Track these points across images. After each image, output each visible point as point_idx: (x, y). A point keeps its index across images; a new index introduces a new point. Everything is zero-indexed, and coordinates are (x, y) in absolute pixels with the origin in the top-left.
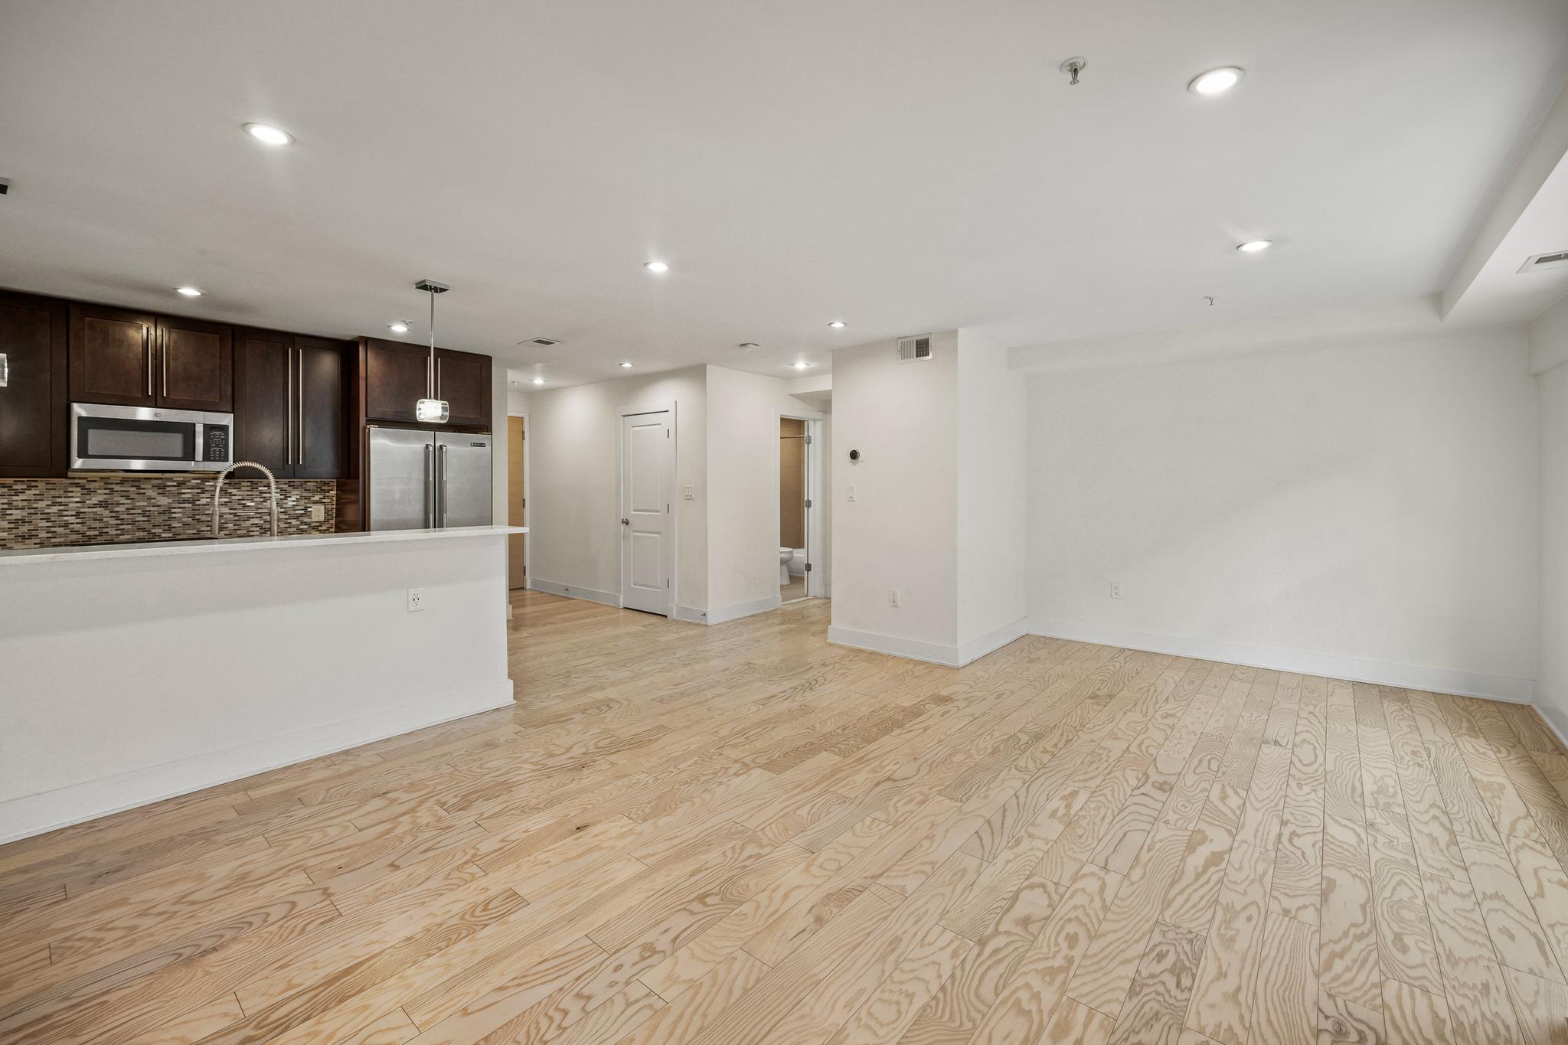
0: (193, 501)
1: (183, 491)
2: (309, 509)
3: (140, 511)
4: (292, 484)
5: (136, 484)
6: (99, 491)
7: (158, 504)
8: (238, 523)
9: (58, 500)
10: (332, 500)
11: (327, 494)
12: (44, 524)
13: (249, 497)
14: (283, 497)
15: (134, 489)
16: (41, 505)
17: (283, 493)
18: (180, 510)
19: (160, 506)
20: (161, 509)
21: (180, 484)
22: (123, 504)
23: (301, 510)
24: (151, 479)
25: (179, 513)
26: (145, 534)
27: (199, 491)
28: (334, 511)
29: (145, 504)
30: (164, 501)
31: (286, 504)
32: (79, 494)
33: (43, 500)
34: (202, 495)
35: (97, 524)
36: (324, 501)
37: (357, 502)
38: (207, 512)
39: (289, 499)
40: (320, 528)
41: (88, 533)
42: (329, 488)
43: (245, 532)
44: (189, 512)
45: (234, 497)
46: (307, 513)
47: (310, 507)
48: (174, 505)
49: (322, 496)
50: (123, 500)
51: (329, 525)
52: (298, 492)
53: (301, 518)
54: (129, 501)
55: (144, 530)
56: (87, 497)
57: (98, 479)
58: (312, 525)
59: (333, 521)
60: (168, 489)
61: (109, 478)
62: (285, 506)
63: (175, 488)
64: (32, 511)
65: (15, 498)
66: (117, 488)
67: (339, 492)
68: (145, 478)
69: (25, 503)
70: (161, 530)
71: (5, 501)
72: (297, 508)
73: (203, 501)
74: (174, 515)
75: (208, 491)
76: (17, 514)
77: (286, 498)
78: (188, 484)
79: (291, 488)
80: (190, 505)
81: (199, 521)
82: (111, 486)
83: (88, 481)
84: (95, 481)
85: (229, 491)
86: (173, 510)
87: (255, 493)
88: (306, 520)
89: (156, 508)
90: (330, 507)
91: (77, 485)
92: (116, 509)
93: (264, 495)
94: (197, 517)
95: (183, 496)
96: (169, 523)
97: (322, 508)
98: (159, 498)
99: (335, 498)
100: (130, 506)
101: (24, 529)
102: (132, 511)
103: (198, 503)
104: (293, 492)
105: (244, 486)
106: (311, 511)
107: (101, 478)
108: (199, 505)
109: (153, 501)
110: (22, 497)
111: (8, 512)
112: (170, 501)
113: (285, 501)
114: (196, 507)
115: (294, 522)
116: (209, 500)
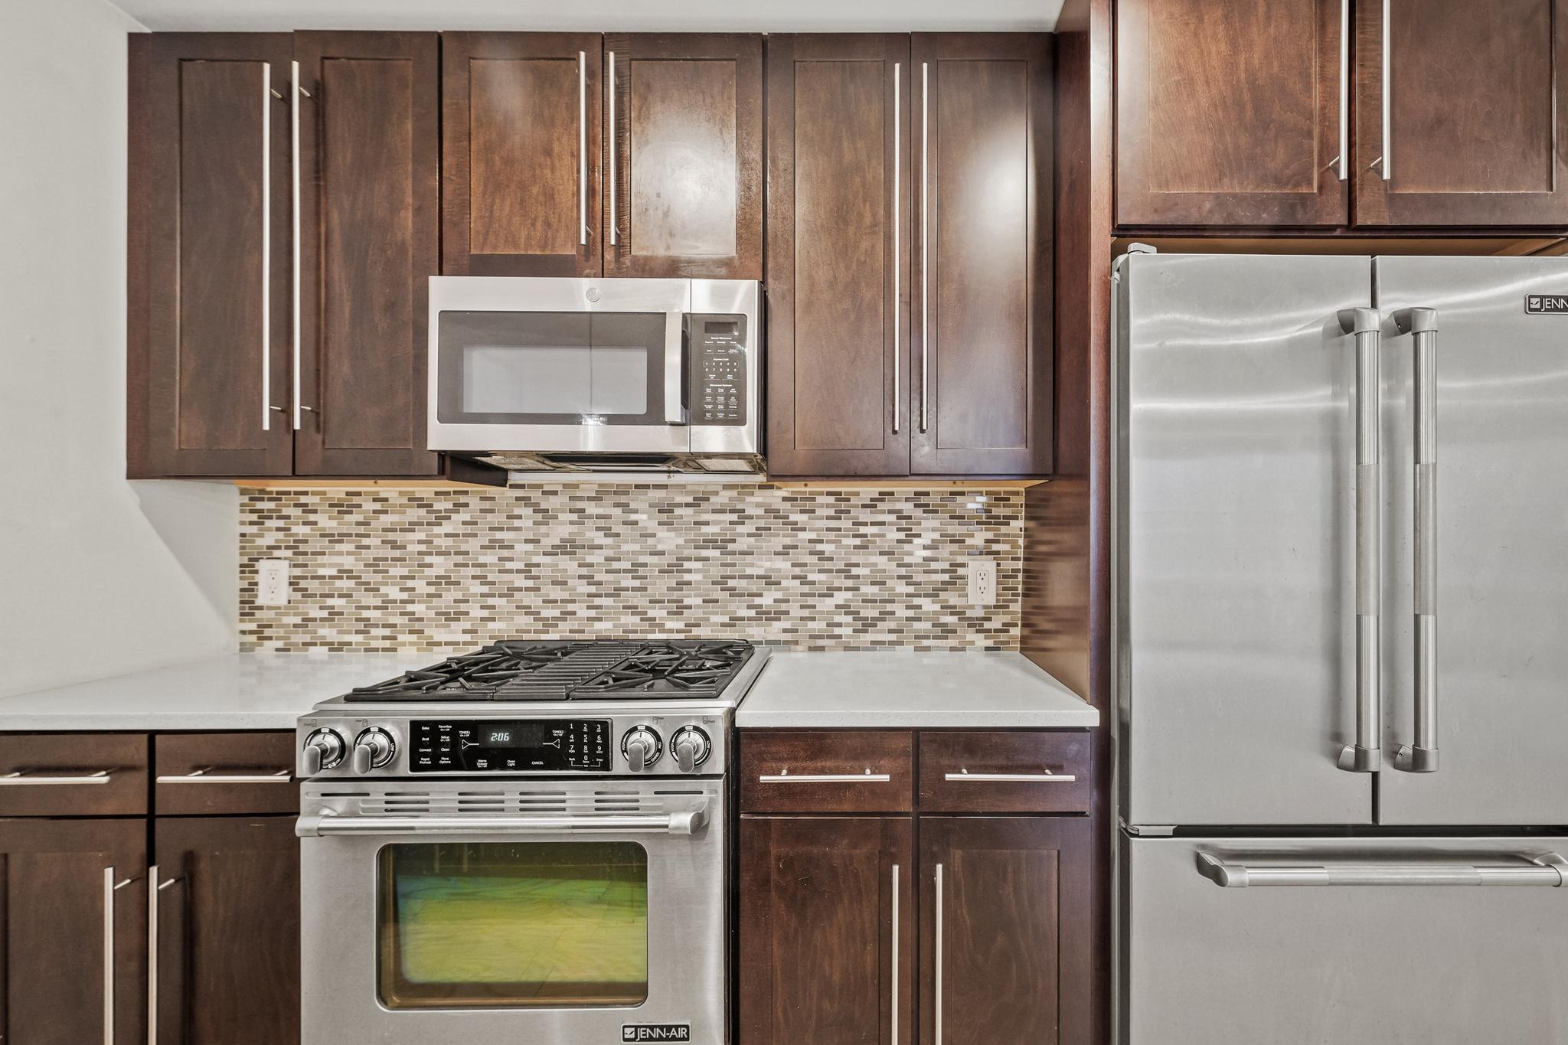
0: (722, 543)
1: (704, 517)
2: (961, 571)
3: (627, 565)
4: (923, 500)
5: (623, 499)
6: (562, 517)
7: (660, 548)
8: (810, 601)
9: (499, 535)
10: (1015, 545)
11: (1003, 529)
12: (477, 588)
13: (832, 535)
14: (902, 535)
15: (619, 511)
16: (472, 545)
17: (903, 523)
18: (699, 565)
19: (662, 553)
20: (666, 560)
21: (699, 501)
22: (600, 547)
23: (944, 571)
24: (647, 487)
25: (697, 571)
26: (637, 619)
27: (734, 517)
28: (1020, 575)
29: (636, 547)
30: (669, 540)
31: (910, 554)
32: (529, 523)
33: (476, 535)
34: (739, 529)
35: (557, 593)
36: (995, 547)
37: (1081, 552)
38: (749, 571)
39: (916, 541)
40: (987, 625)
41: (545, 613)
42: (1008, 512)
43: (823, 625)
44: (716, 572)
45: (802, 535)
46: (955, 578)
47: (963, 565)
48: (686, 553)
49: (990, 535)
50: (599, 538)
51: (1007, 619)
52: (936, 524)
53: (943, 595)
54: (610, 541)
55: (633, 609)
56: (543, 529)
57: (559, 488)
58: (969, 614)
59: (1017, 607)
60: (678, 511)
61: (576, 486)
62: (907, 560)
63: (690, 511)
64: (460, 559)
65: (436, 530)
66: (591, 509)
67: (1032, 524)
68: (637, 487)
69: (450, 541)
70: (664, 613)
71: (422, 536)
72: (934, 565)
73: (743, 543)
74: (687, 577)
75: (751, 517)
76: (440, 565)
77: (911, 536)
78: (713, 499)
79: (919, 512)
80: (717, 553)
81: (733, 592)
82: (579, 505)
83: (544, 493)
84: (555, 493)
85: (793, 518)
86: (687, 565)
87: (845, 523)
88: (953, 599)
89: (655, 559)
90: (1008, 565)
91: (525, 500)
92: (589, 559)
93: (863, 530)
94: (731, 583)
95: (704, 529)
96: (675, 595)
97: (989, 565)
98: (663, 533)
99: (1021, 542)
100: (611, 553)
101: (450, 595)
102: (615, 565)
103: (731, 547)
104: (925, 524)
105: (822, 506)
106: (962, 577)
107: (565, 486)
108: (734, 553)
109: (650, 541)
110: (447, 527)
111: (428, 559)
112: (681, 541)
113: (907, 547)
114: (729, 559)
115: (928, 605)
116: (752, 539)
